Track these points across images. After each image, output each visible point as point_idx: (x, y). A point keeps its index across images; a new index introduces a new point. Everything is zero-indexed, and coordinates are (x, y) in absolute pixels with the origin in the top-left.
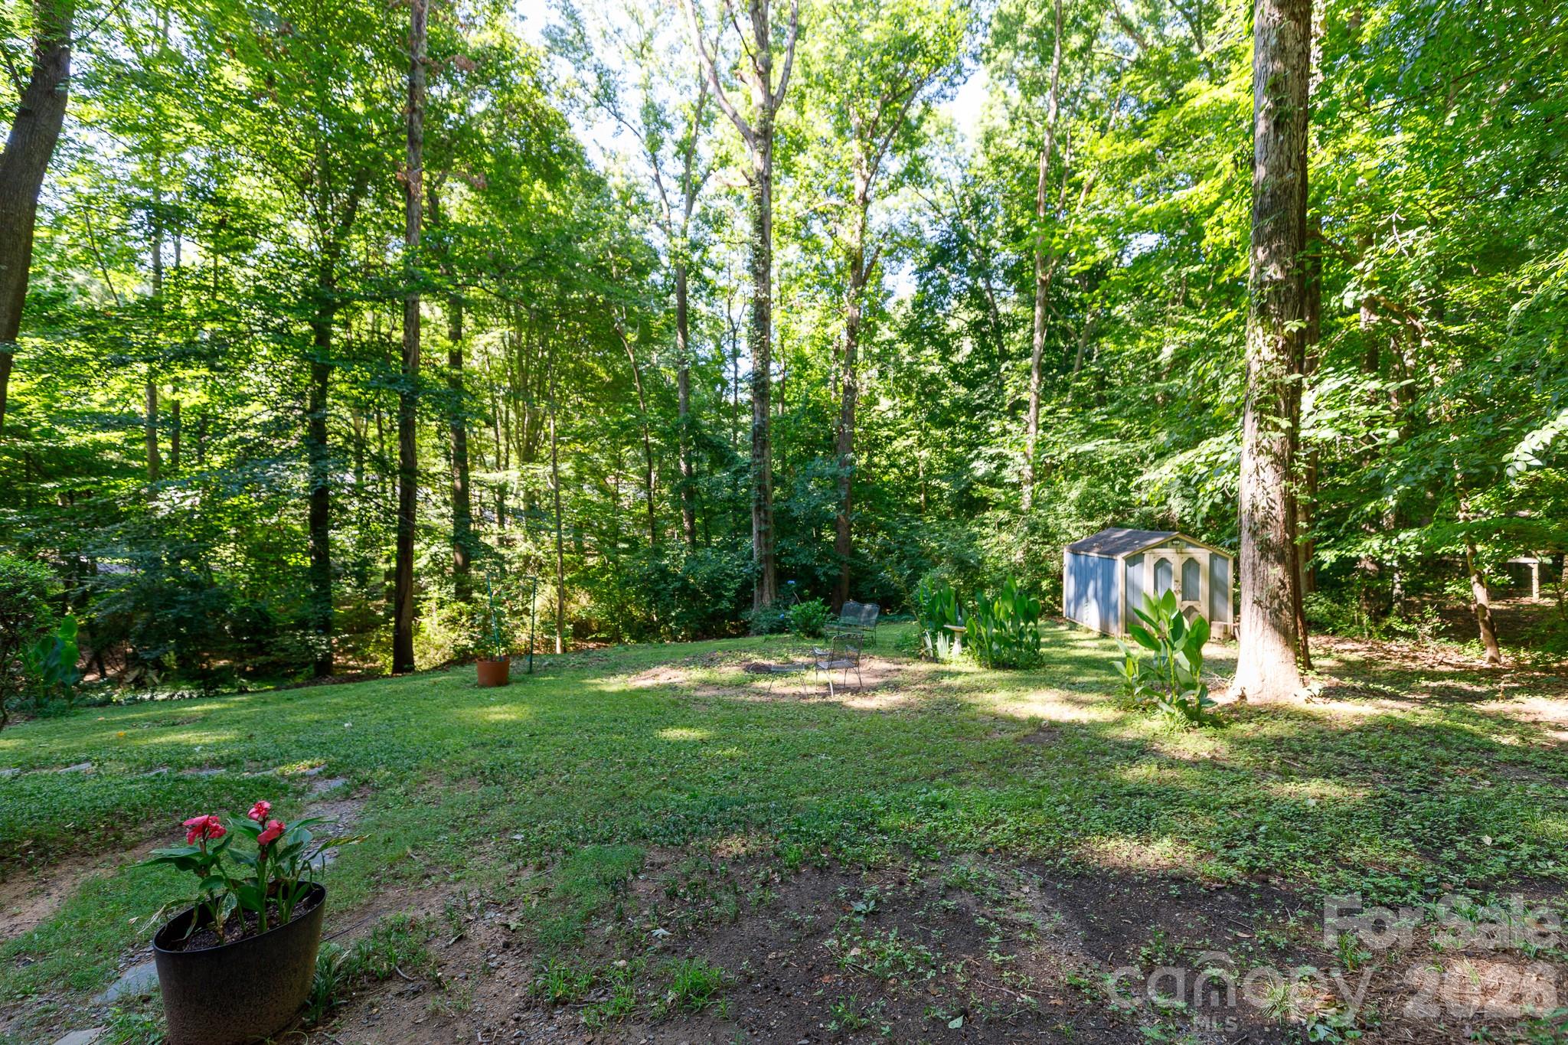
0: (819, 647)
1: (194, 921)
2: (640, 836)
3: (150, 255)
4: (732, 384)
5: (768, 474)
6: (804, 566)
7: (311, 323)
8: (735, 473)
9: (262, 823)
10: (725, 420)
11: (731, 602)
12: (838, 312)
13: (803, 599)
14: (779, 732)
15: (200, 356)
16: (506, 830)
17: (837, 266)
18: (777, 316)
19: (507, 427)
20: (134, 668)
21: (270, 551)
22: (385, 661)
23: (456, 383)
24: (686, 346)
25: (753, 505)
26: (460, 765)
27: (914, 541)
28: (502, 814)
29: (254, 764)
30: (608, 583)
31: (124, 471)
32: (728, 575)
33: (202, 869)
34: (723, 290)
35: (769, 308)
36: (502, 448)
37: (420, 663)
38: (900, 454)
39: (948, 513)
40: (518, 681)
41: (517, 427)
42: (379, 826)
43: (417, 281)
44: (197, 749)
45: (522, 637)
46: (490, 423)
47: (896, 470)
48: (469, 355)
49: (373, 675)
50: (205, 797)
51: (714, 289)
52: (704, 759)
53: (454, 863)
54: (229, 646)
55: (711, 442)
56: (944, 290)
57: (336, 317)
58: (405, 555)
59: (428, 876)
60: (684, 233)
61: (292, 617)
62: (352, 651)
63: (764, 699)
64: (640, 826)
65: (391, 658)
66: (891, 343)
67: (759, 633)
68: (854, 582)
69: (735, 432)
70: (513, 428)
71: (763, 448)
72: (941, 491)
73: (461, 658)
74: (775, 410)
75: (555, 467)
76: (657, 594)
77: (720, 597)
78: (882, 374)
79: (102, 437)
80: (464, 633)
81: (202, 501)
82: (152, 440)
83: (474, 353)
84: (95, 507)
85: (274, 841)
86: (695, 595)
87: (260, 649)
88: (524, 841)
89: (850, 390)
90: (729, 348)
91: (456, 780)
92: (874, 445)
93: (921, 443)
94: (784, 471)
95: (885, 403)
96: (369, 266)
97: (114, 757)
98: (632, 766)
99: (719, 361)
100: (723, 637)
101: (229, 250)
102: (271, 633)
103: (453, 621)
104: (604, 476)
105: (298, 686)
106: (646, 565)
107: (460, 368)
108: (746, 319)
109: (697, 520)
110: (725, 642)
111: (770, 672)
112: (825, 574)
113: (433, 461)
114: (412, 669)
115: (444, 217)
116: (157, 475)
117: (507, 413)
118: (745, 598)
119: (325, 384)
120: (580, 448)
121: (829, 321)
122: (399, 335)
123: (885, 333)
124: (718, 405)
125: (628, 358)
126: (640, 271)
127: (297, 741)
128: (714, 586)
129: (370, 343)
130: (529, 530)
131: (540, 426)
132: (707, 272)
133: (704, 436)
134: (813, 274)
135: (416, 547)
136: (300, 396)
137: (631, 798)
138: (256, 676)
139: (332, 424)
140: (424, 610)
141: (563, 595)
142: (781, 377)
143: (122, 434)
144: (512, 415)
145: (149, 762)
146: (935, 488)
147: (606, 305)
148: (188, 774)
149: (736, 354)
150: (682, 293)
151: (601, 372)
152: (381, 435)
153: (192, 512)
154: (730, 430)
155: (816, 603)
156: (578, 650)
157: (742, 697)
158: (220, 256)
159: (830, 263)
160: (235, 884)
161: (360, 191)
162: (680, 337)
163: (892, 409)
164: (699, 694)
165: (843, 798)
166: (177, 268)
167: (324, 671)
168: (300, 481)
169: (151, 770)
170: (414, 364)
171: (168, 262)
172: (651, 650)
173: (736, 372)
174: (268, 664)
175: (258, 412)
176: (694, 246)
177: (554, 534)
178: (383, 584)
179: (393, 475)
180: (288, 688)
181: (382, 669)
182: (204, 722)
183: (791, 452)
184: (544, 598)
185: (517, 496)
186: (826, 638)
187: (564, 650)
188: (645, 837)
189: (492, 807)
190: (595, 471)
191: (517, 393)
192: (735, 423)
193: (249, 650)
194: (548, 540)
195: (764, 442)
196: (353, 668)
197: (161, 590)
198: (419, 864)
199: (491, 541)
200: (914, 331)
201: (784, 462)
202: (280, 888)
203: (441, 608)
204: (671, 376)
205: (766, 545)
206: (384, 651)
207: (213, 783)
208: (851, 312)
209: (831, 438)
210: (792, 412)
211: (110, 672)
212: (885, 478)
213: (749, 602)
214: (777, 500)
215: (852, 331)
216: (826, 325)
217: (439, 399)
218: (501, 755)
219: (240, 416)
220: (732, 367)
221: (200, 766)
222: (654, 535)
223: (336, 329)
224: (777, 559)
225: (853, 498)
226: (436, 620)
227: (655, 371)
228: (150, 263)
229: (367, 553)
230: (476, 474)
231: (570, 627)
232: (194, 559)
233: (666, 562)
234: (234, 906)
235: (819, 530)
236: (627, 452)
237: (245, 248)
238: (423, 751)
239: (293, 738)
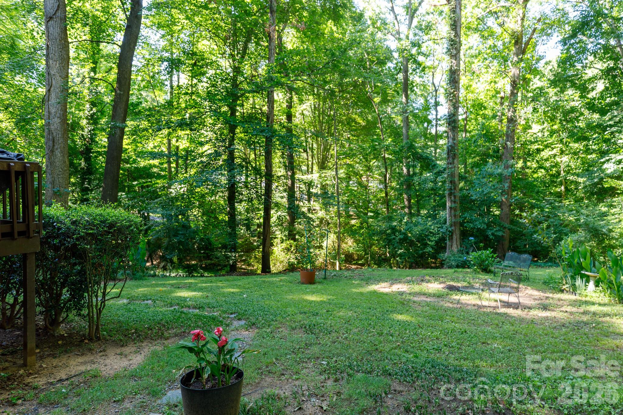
0: (489, 278)
1: (194, 376)
2: (387, 374)
3: (169, 81)
4: (434, 122)
5: (457, 174)
6: (479, 229)
7: (228, 106)
8: (435, 174)
9: (219, 337)
10: (429, 143)
11: (432, 248)
12: (503, 73)
13: (479, 249)
14: (466, 327)
15: (187, 125)
16: (318, 358)
17: (504, 44)
18: (463, 80)
19: (312, 152)
20: (163, 262)
21: (212, 213)
22: (258, 267)
23: (289, 130)
24: (408, 102)
25: (447, 192)
26: (295, 322)
27: (556, 216)
28: (315, 349)
29: (209, 309)
30: (362, 234)
31: (159, 176)
32: (431, 233)
33: (197, 354)
34: (429, 68)
35: (459, 75)
36: (310, 163)
37: (273, 269)
38: (547, 160)
39: (582, 199)
40: (319, 283)
41: (318, 151)
42: (261, 346)
43: (274, 81)
44: (188, 300)
45: (320, 260)
46: (305, 151)
47: (543, 170)
48: (295, 116)
49: (253, 273)
50: (192, 321)
51: (424, 68)
52: (421, 336)
53: (295, 370)
54: (196, 255)
55: (422, 156)
56: (584, 50)
57: (238, 102)
58: (267, 217)
59: (283, 374)
60: (407, 37)
61: (220, 243)
62: (244, 261)
63: (455, 306)
64: (387, 368)
65: (260, 266)
66: (541, 89)
67: (450, 267)
68: (513, 240)
69: (435, 150)
70: (315, 152)
71: (453, 159)
72: (577, 183)
73: (291, 268)
74: (462, 135)
75: (337, 172)
76: (390, 241)
77: (426, 245)
78: (535, 110)
79: (152, 162)
80: (293, 256)
81: (187, 189)
82: (169, 163)
83: (297, 114)
84: (150, 192)
85: (223, 346)
86: (411, 243)
87: (208, 257)
88: (327, 365)
89: (512, 121)
90: (432, 101)
91: (294, 329)
92: (528, 155)
93: (562, 152)
94: (466, 172)
95: (536, 128)
96: (253, 76)
97: (159, 299)
98: (381, 334)
99: (427, 108)
100: (427, 268)
101: (197, 76)
102: (212, 250)
103: (288, 250)
104: (361, 176)
105: (223, 275)
106: (384, 226)
107: (291, 123)
108: (444, 84)
109: (412, 201)
110: (429, 271)
111: (458, 290)
112: (493, 234)
113: (279, 171)
114: (270, 272)
115: (285, 48)
116: (171, 178)
117: (312, 145)
118: (441, 246)
119: (234, 134)
120: (348, 161)
121: (497, 80)
122: (265, 109)
123: (536, 83)
124: (425, 135)
125: (375, 111)
126: (382, 63)
127: (225, 301)
128: (422, 239)
129: (252, 113)
130: (324, 204)
131: (328, 150)
132: (421, 59)
133: (417, 153)
134: (489, 51)
135: (272, 212)
136: (224, 141)
137: (381, 352)
138: (206, 269)
139: (237, 154)
140: (275, 244)
141: (340, 239)
142: (464, 116)
143: (159, 160)
144: (315, 146)
145: (171, 303)
146: (572, 182)
147: (363, 83)
148: (185, 310)
149: (437, 104)
150: (406, 71)
151: (359, 120)
152: (256, 158)
153: (184, 194)
154: (432, 149)
155: (488, 252)
156: (348, 269)
157: (442, 303)
158: (194, 79)
159: (499, 44)
160: (209, 362)
161: (248, 40)
162: (404, 98)
163: (542, 131)
164: (416, 299)
165: (512, 373)
166: (178, 86)
167: (233, 269)
168: (224, 180)
169: (171, 307)
170: (271, 122)
171: (175, 84)
172: (387, 272)
173: (437, 115)
174: (212, 264)
175: (208, 149)
176: (414, 44)
177: (336, 207)
178: (257, 230)
179: (261, 177)
180: (220, 276)
181: (256, 271)
182: (189, 287)
183: (470, 160)
184: (331, 240)
185: (317, 187)
186: (495, 273)
187: (340, 269)
188: (390, 374)
189: (311, 345)
190: (356, 174)
191: (317, 135)
192: (436, 144)
193: (204, 257)
194: (333, 210)
195: (455, 155)
196: (244, 269)
197: (173, 228)
198: (279, 368)
199: (305, 210)
200: (559, 81)
201: (465, 167)
202: (226, 368)
203: (282, 243)
204: (399, 120)
205: (455, 216)
206: (258, 262)
207: (195, 315)
208: (513, 71)
209: (498, 151)
210: (473, 136)
211: (155, 263)
212: (535, 176)
213: (444, 249)
214: (461, 189)
215: (514, 84)
216: (495, 82)
217: (282, 139)
218: (314, 319)
219: (200, 151)
220: (434, 112)
221: (189, 307)
222: (388, 209)
223: (238, 108)
224: (461, 224)
225: (513, 188)
226: (280, 249)
227: (390, 118)
228: (169, 85)
229: (251, 215)
230: (298, 176)
231: (343, 256)
232: (183, 215)
233: (395, 224)
234: (209, 373)
235: (489, 207)
236: (374, 163)
237: (203, 74)
238: (278, 312)
239: (224, 299)
